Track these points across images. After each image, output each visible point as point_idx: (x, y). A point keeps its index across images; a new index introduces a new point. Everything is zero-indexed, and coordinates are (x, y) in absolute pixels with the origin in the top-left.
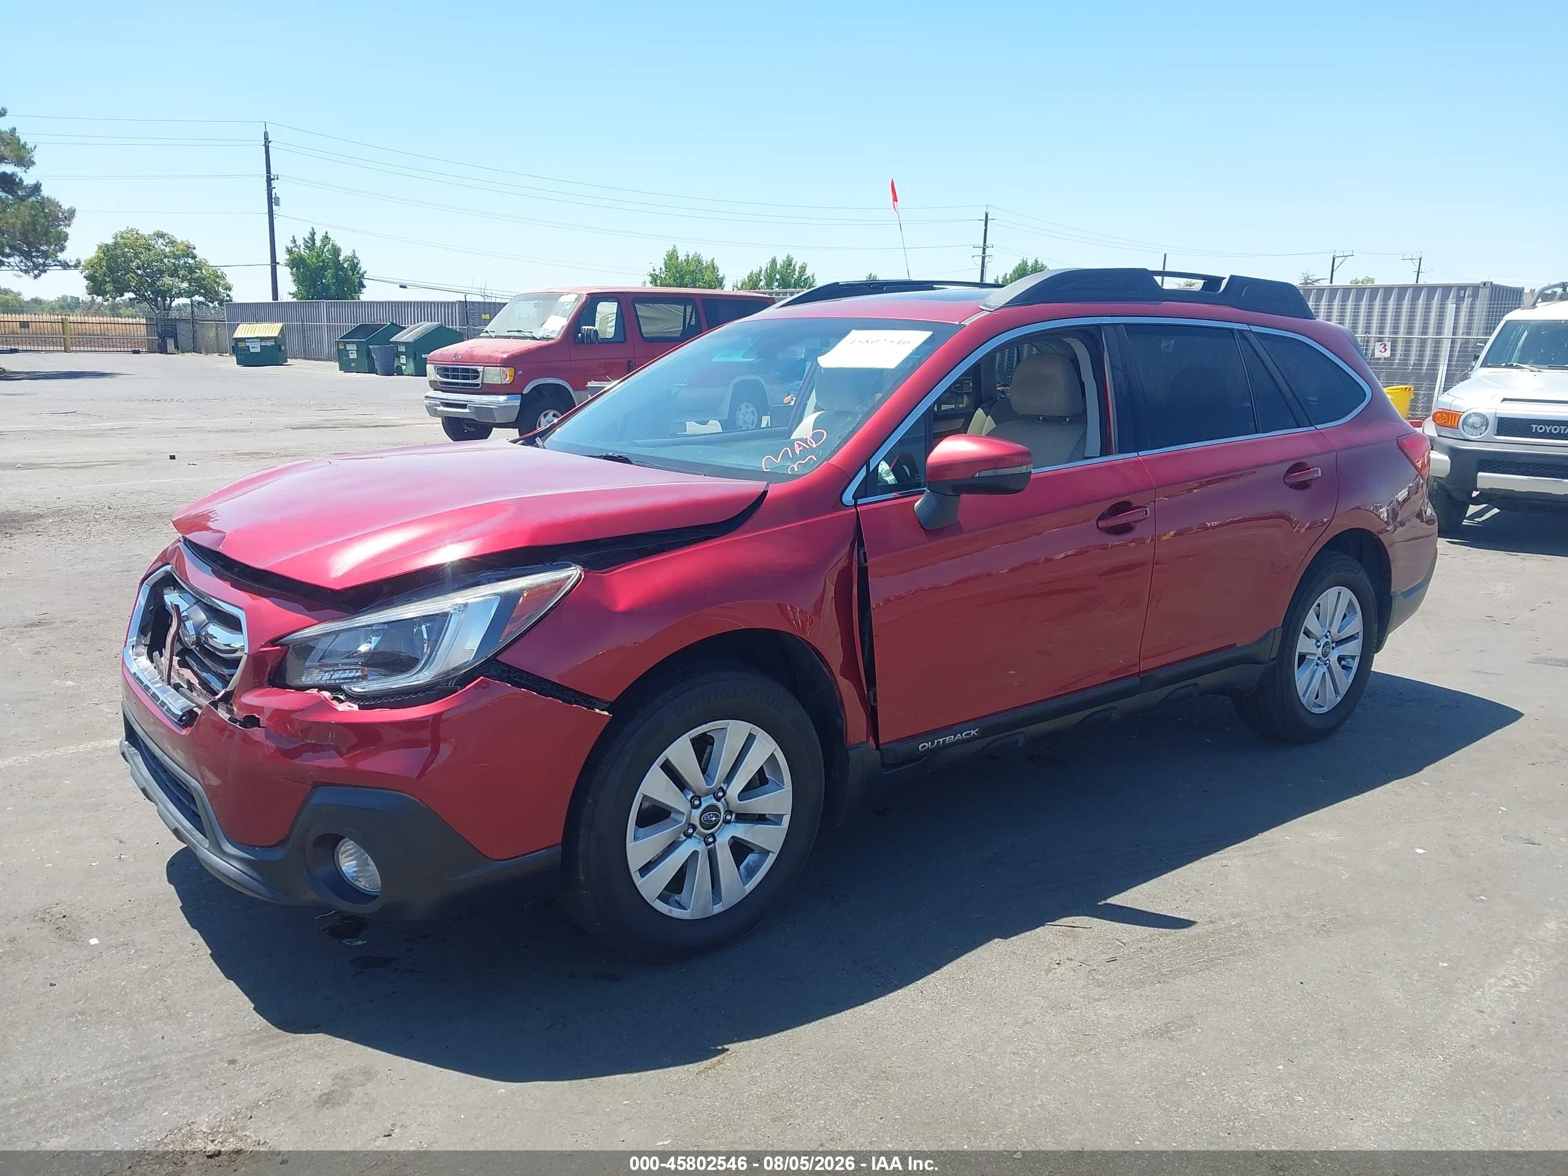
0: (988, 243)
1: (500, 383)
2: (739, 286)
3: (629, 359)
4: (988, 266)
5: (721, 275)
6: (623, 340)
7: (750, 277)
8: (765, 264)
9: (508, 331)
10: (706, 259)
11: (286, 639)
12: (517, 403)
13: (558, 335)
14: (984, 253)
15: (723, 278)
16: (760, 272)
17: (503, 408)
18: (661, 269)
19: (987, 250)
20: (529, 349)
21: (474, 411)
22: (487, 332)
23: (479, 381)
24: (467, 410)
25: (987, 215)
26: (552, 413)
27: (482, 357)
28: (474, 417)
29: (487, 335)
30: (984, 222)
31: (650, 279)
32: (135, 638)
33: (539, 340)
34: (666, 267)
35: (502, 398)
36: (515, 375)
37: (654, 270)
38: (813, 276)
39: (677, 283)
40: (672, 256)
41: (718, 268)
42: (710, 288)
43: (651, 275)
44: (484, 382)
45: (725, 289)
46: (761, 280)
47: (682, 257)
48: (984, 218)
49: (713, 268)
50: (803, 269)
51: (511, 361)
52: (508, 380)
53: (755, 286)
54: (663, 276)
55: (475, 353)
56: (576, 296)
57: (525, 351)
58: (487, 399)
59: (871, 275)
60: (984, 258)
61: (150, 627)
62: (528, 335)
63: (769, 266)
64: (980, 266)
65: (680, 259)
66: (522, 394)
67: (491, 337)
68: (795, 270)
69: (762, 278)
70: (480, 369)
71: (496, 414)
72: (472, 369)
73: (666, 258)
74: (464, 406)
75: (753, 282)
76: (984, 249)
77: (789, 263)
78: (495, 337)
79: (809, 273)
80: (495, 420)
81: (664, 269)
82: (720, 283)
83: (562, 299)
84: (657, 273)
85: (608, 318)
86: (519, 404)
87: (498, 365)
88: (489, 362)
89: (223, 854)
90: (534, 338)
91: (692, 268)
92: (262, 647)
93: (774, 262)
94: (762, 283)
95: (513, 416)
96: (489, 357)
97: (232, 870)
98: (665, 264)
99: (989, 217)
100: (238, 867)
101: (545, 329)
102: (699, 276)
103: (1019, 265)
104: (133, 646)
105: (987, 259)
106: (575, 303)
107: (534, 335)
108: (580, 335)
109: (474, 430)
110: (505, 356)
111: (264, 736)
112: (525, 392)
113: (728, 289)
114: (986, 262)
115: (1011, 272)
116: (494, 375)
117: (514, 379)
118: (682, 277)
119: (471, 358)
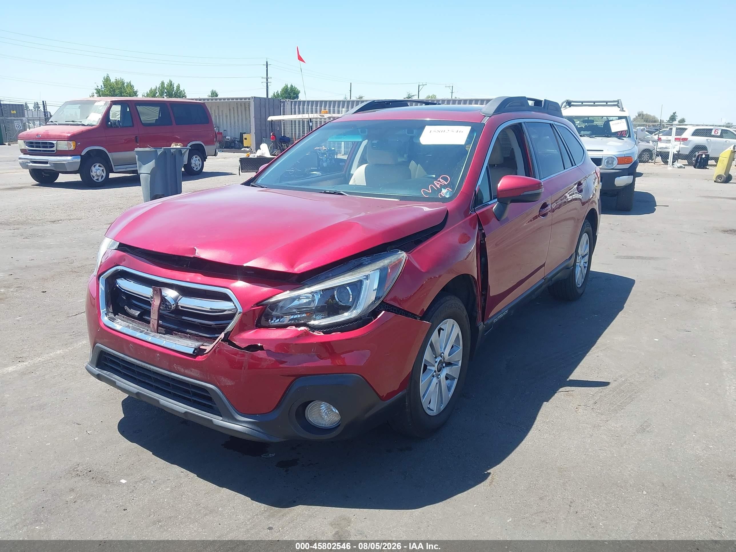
0: (268, 76)
1: (67, 149)
2: (146, 95)
3: (136, 135)
4: (269, 87)
5: (135, 90)
6: (132, 125)
7: (151, 91)
8: (158, 85)
9: (66, 121)
10: (126, 80)
11: (265, 302)
12: (79, 160)
13: (98, 123)
14: (267, 81)
15: (136, 92)
16: (156, 88)
17: (70, 163)
18: (101, 86)
19: (268, 79)
20: (82, 131)
21: (53, 165)
22: (52, 122)
23: (54, 149)
24: (48, 165)
25: (267, 62)
26: (98, 165)
27: (55, 135)
28: (53, 168)
29: (52, 123)
30: (266, 66)
31: (95, 91)
32: (105, 310)
33: (87, 126)
34: (104, 86)
35: (69, 158)
36: (76, 145)
37: (98, 87)
38: (184, 91)
39: (112, 94)
40: (107, 80)
41: (133, 86)
42: (130, 96)
43: (96, 89)
44: (58, 149)
45: (138, 97)
46: (157, 93)
47: (113, 80)
48: (266, 64)
49: (132, 87)
50: (178, 87)
51: (73, 138)
52: (72, 148)
53: (154, 96)
54: (103, 90)
55: (50, 134)
56: (104, 102)
57: (80, 132)
58: (59, 159)
59: (213, 90)
60: (267, 83)
61: (110, 302)
62: (79, 123)
63: (160, 85)
64: (266, 87)
65: (112, 81)
66: (81, 155)
67: (56, 125)
68: (174, 88)
69: (157, 91)
70: (54, 142)
71: (67, 167)
72: (48, 142)
73: (104, 81)
74: (46, 163)
75: (153, 93)
76: (267, 79)
77: (171, 84)
78: (58, 125)
79: (181, 89)
80: (67, 170)
81: (103, 86)
82: (135, 94)
83: (96, 104)
84: (100, 89)
85: (116, 113)
86: (80, 161)
87: (66, 140)
88: (60, 138)
89: (236, 421)
90: (83, 125)
91: (119, 86)
92: (252, 307)
93: (163, 83)
94: (158, 94)
95: (77, 167)
96: (60, 136)
97: (246, 429)
98: (103, 83)
99: (268, 64)
100: (246, 426)
101: (89, 120)
102: (123, 90)
103: (285, 87)
104: (106, 314)
105: (269, 84)
106: (105, 106)
107: (83, 123)
108: (109, 123)
109: (49, 175)
110: (69, 135)
111: (266, 355)
112: (83, 154)
113: (140, 97)
114: (268, 85)
115: (281, 90)
116: (63, 146)
117: (76, 147)
118: (114, 91)
119: (47, 136)
